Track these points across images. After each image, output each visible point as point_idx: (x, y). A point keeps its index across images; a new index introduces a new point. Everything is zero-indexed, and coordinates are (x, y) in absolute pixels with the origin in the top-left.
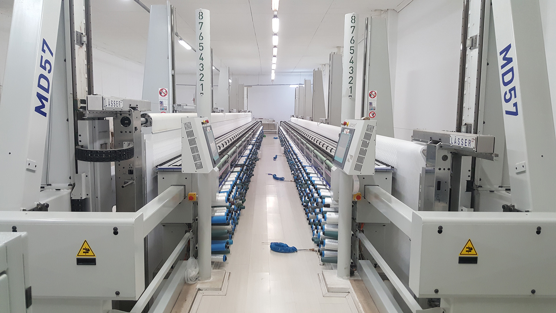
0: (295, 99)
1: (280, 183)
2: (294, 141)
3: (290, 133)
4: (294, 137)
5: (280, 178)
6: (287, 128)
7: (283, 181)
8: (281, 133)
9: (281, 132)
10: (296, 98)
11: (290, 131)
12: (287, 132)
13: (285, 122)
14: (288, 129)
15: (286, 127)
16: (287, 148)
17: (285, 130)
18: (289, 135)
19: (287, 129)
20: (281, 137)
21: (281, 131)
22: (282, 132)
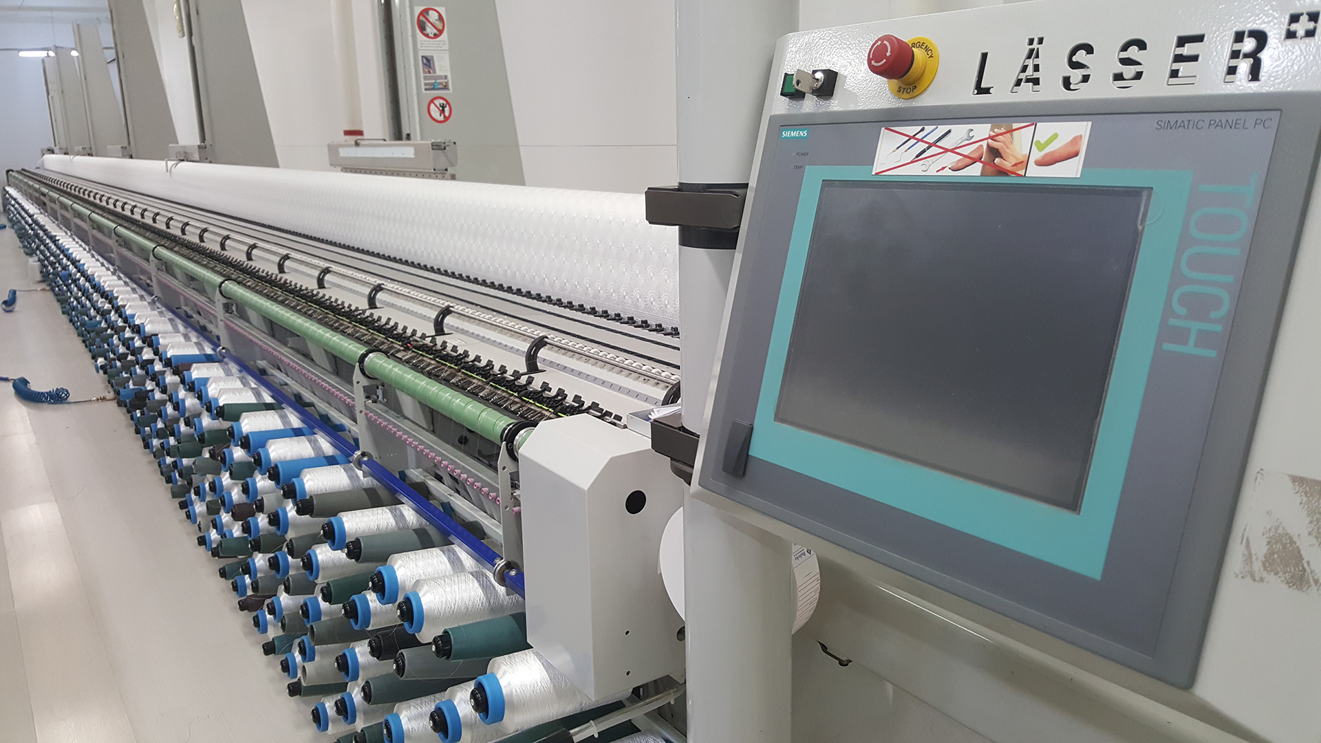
0: (48, 94)
1: (51, 414)
2: (82, 236)
3: (57, 207)
4: (78, 221)
5: (49, 393)
6: (36, 190)
7: (66, 406)
8: (16, 209)
9: (17, 206)
10: (50, 92)
11: (53, 200)
12: (42, 205)
13: (23, 172)
14: (44, 195)
15: (30, 187)
16: (52, 264)
17: (30, 197)
18: (54, 215)
19: (37, 195)
20: (20, 222)
21: (13, 202)
22: (19, 204)
